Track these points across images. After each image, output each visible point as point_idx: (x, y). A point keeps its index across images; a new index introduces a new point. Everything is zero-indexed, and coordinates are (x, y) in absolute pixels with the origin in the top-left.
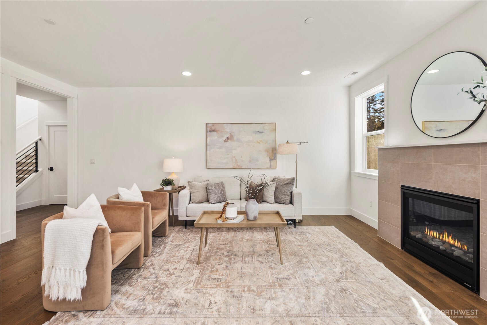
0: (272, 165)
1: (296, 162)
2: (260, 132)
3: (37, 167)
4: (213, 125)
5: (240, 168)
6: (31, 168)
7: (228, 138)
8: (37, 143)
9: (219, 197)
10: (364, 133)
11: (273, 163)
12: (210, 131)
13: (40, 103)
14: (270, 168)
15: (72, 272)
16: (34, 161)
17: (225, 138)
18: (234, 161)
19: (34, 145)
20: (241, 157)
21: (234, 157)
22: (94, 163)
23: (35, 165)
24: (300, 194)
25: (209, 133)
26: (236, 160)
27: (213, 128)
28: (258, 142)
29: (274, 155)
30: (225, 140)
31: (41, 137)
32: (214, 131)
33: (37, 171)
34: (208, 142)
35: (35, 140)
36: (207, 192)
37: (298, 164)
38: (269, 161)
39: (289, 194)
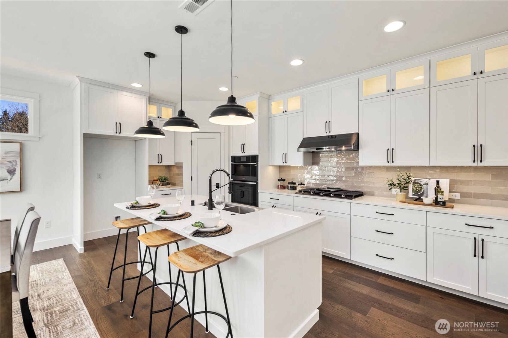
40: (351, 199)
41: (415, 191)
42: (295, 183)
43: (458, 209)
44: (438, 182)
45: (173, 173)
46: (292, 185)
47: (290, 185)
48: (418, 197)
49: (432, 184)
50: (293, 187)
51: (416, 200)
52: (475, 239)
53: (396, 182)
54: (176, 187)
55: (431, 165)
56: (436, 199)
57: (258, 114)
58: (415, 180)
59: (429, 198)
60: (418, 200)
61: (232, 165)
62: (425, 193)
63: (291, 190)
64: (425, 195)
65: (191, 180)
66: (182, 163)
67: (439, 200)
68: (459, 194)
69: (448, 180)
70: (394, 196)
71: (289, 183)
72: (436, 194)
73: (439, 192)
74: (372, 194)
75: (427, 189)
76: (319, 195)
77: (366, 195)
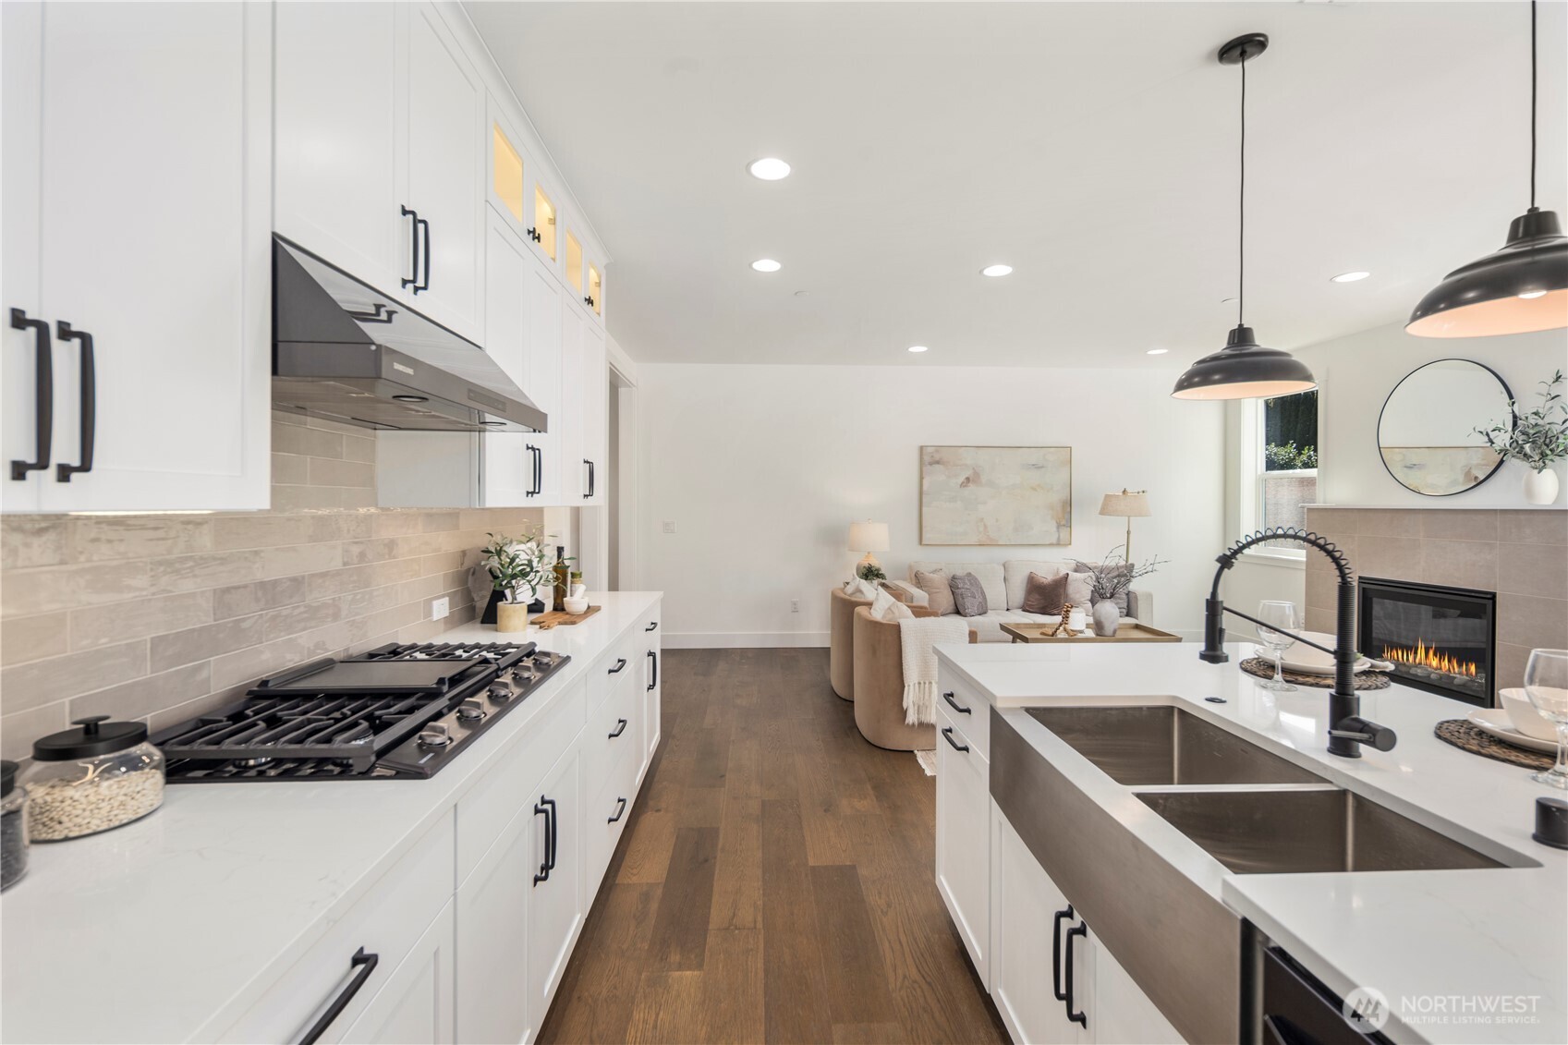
0: (1061, 537)
1: (1128, 533)
2: (1037, 467)
4: (937, 451)
5: (993, 544)
7: (968, 479)
9: (980, 603)
10: (1259, 473)
11: (1064, 533)
12: (931, 464)
14: (1058, 544)
15: (927, 685)
17: (962, 479)
18: (981, 529)
20: (997, 520)
21: (982, 520)
22: (672, 532)
24: (1149, 597)
25: (929, 467)
26: (985, 527)
27: (937, 457)
28: (1034, 489)
29: (1067, 516)
30: (963, 483)
32: (938, 462)
34: (925, 488)
36: (953, 593)
37: (1131, 535)
38: (1055, 529)
39: (1125, 596)
44: (560, 552)
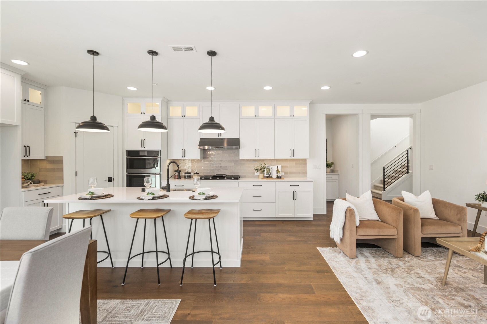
3: (408, 169)
6: (404, 170)
8: (408, 151)
13: (410, 118)
16: (406, 165)
19: (406, 152)
22: (432, 169)
23: (406, 168)
31: (411, 146)
33: (408, 173)
35: (407, 149)
40: (238, 180)
41: (267, 173)
42: (190, 173)
43: (286, 179)
44: (278, 167)
45: (40, 169)
46: (189, 175)
47: (186, 175)
48: (269, 176)
49: (275, 168)
50: (189, 176)
51: (268, 177)
52: (293, 191)
53: (259, 168)
54: (48, 184)
55: (275, 158)
56: (277, 176)
57: (161, 115)
58: (267, 166)
59: (274, 175)
60: (269, 177)
61: (127, 159)
62: (271, 173)
63: (187, 178)
64: (271, 174)
65: (76, 176)
66: (62, 157)
67: (279, 176)
68: (284, 173)
69: (281, 166)
70: (258, 176)
71: (185, 173)
72: (277, 173)
73: (278, 172)
74: (244, 177)
75: (272, 171)
76: (216, 179)
77: (242, 177)
